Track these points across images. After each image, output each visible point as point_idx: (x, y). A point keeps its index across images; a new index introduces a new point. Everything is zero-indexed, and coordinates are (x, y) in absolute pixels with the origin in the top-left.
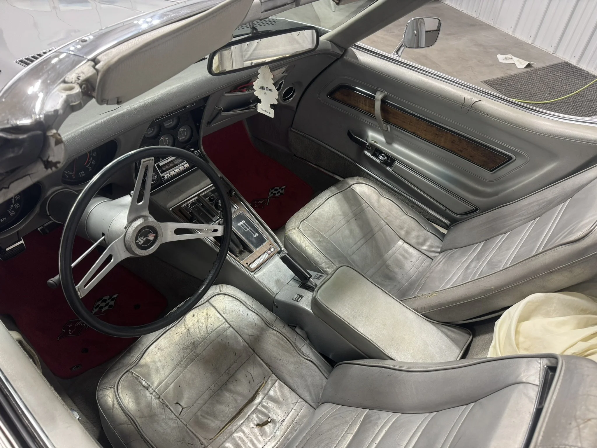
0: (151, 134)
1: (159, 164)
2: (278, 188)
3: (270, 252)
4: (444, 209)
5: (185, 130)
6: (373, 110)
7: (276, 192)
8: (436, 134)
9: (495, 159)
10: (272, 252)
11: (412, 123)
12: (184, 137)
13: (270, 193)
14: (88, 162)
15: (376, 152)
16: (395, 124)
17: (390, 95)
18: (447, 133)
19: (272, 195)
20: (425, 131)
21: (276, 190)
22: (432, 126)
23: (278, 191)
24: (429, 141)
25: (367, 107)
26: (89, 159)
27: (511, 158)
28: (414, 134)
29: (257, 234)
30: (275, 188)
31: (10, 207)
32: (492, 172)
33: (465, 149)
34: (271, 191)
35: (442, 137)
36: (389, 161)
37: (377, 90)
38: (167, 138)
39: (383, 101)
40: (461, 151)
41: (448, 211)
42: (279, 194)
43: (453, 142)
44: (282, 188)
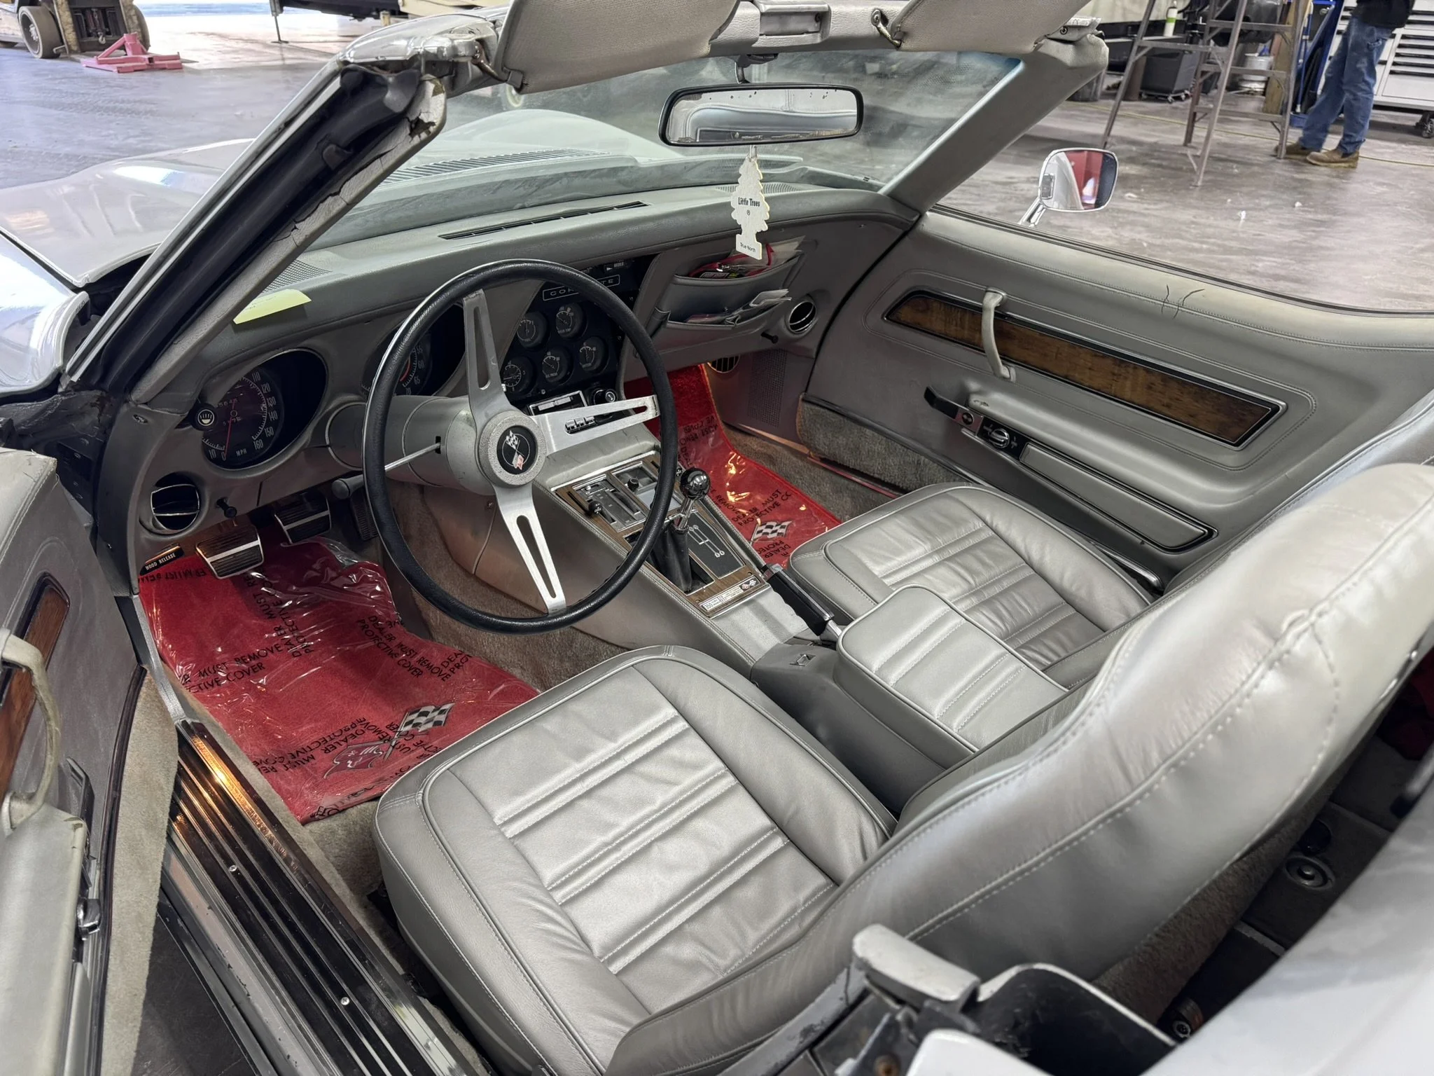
0: (530, 342)
1: (537, 407)
2: (774, 524)
3: (747, 585)
4: (1138, 540)
5: (594, 349)
6: (977, 336)
7: (769, 531)
8: (1114, 374)
9: (1244, 415)
10: (751, 587)
11: (1061, 354)
12: (590, 364)
13: (756, 532)
14: (408, 377)
15: (985, 428)
16: (1025, 362)
17: (1014, 298)
18: (1135, 368)
19: (760, 535)
20: (1090, 369)
21: (771, 527)
22: (1104, 357)
23: (774, 529)
24: (1098, 392)
25: (966, 332)
26: (410, 372)
27: (1276, 408)
28: (1066, 379)
29: (723, 553)
30: (768, 524)
31: (258, 430)
32: (1240, 448)
33: (1178, 399)
34: (759, 529)
35: (1126, 378)
36: (1014, 444)
37: (987, 291)
38: (558, 359)
39: (1000, 314)
40: (1168, 406)
41: (1148, 546)
42: (775, 535)
43: (1150, 388)
44: (783, 524)
